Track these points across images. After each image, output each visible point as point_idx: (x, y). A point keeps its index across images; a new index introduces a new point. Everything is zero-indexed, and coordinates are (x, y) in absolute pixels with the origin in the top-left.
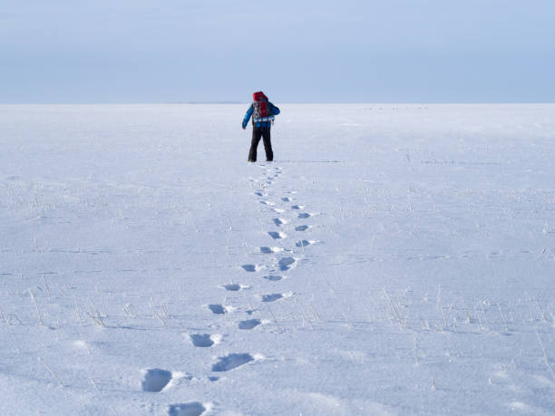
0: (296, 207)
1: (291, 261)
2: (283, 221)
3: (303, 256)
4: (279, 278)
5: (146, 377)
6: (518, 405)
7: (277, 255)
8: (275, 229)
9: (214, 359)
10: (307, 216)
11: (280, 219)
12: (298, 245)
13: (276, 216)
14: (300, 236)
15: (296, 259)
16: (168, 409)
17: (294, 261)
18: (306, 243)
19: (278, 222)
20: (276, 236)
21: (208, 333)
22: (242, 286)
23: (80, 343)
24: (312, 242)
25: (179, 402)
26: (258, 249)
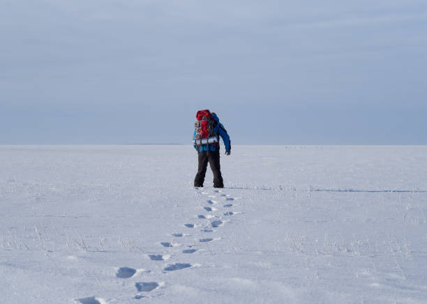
0: (224, 195)
1: (220, 222)
2: (215, 202)
3: (229, 220)
4: (212, 231)
5: (119, 271)
6: (376, 285)
7: (210, 219)
8: (209, 206)
9: (166, 265)
10: (232, 199)
11: (212, 201)
12: (225, 214)
13: (209, 199)
14: (228, 210)
15: (224, 222)
16: (134, 284)
17: (222, 223)
18: (231, 213)
19: (210, 202)
20: (209, 209)
21: (161, 254)
22: (184, 235)
23: (71, 257)
24: (235, 213)
25: (142, 281)
26: (196, 216)
